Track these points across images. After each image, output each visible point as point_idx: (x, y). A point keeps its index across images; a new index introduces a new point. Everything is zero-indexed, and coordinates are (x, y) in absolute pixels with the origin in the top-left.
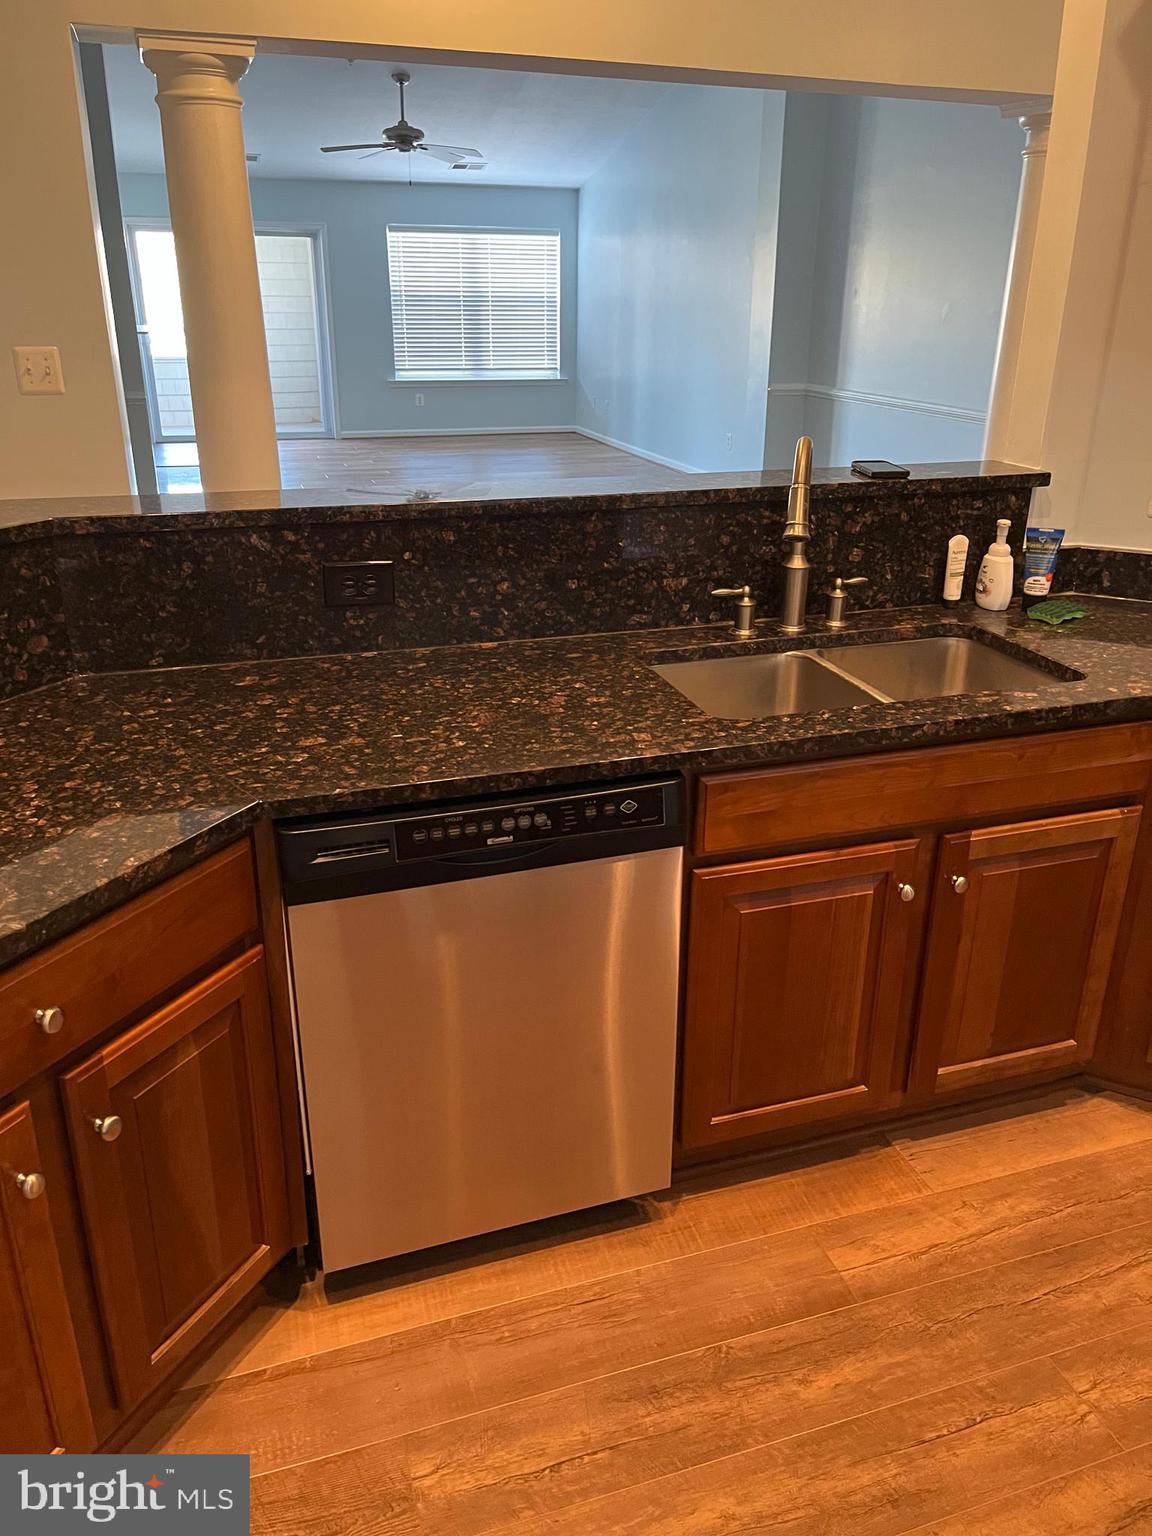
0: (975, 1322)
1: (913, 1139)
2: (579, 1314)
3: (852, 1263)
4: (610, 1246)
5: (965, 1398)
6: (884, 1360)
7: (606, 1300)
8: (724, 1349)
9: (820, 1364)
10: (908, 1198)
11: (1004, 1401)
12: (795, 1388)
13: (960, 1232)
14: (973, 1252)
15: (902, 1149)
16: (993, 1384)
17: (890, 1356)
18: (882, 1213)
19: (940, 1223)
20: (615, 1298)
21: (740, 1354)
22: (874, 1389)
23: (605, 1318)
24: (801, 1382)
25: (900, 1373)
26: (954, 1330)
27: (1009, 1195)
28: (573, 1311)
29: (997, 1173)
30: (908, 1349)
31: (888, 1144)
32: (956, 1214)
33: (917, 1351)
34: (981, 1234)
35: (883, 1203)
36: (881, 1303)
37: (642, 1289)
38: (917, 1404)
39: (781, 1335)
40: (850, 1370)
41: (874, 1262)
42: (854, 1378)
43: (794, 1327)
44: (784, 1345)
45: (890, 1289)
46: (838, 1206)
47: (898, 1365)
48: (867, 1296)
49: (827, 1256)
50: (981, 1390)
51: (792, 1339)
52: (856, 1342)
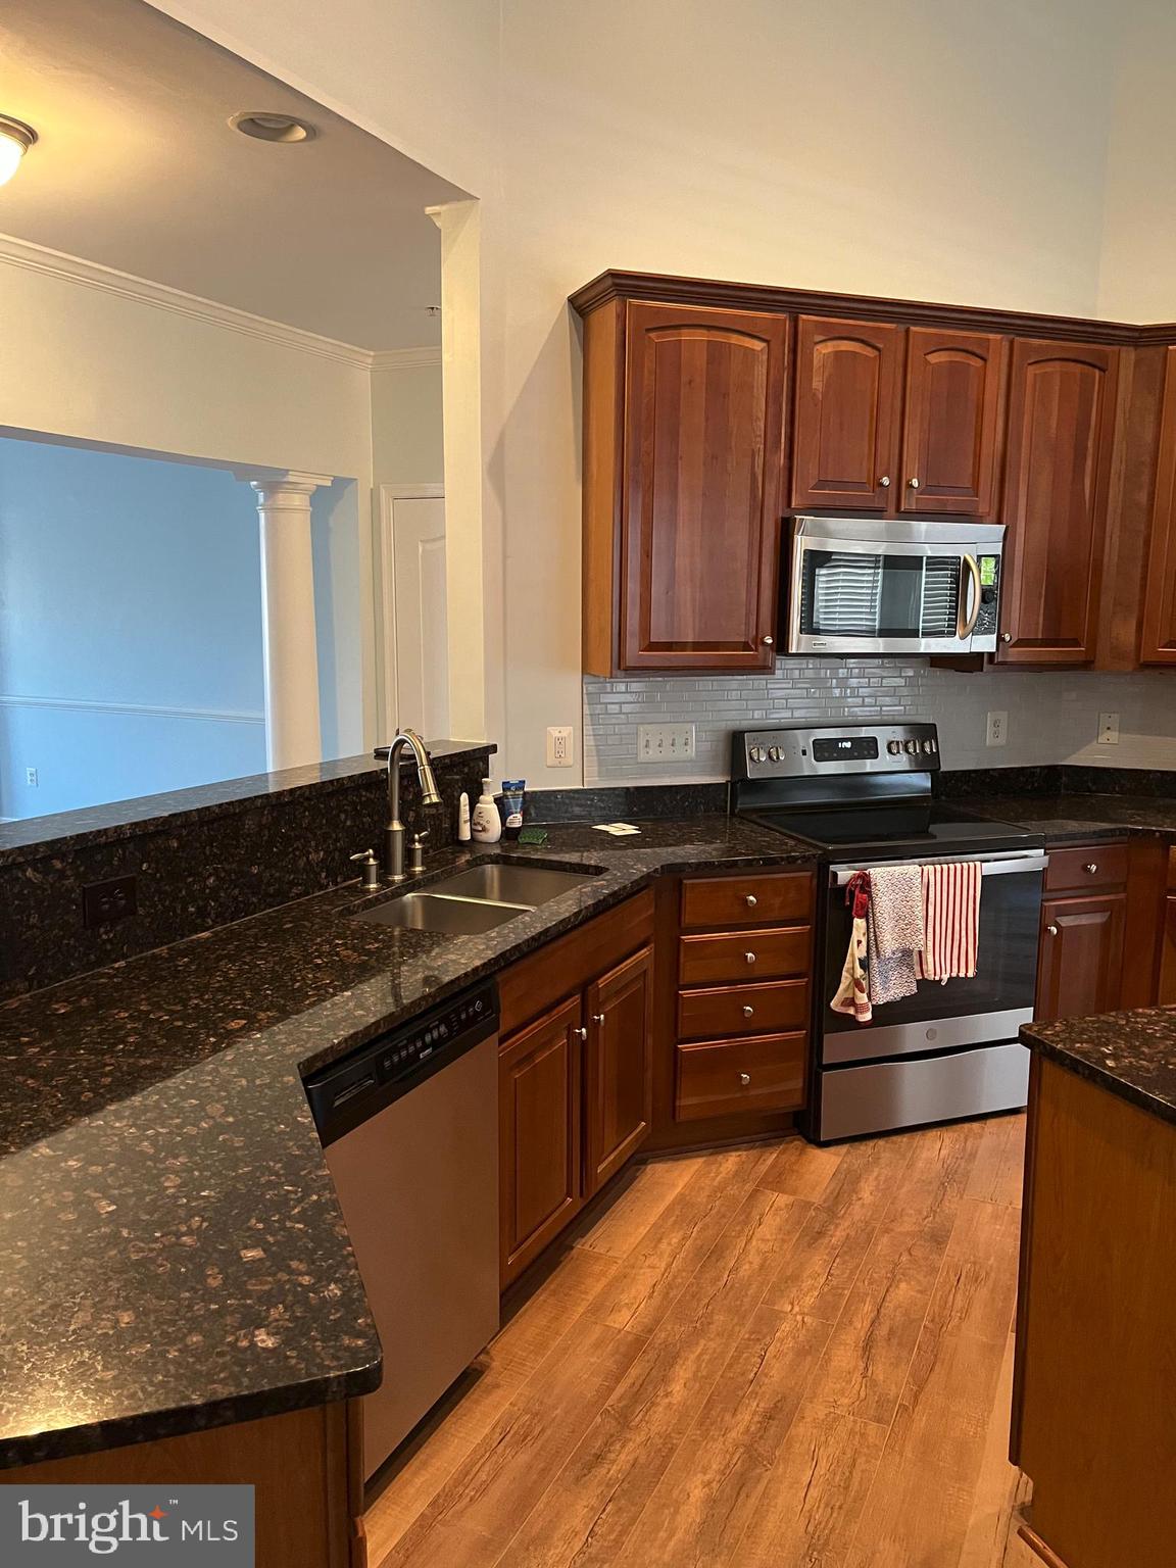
0: (713, 1309)
1: (583, 1237)
2: (505, 1450)
3: (623, 1320)
4: (477, 1402)
5: (748, 1348)
6: (693, 1357)
7: (512, 1432)
8: (609, 1408)
9: (665, 1380)
10: (613, 1270)
11: (764, 1337)
12: (667, 1401)
13: (659, 1272)
14: (675, 1277)
15: (582, 1246)
16: (751, 1333)
17: (693, 1353)
18: (610, 1285)
19: (644, 1273)
20: (515, 1427)
21: (620, 1405)
22: (704, 1373)
23: (523, 1441)
24: (666, 1396)
25: (707, 1357)
26: (709, 1320)
27: (661, 1239)
28: (499, 1452)
29: (643, 1230)
30: (697, 1344)
31: (572, 1248)
32: (647, 1264)
33: (702, 1342)
34: (669, 1265)
35: (604, 1281)
36: (661, 1331)
37: (526, 1411)
38: (730, 1366)
39: (630, 1381)
40: (682, 1373)
41: (634, 1313)
42: (689, 1375)
43: (634, 1372)
44: (637, 1385)
45: (657, 1321)
46: (583, 1296)
47: (701, 1354)
48: (650, 1331)
49: (607, 1326)
50: (749, 1339)
51: (637, 1378)
52: (669, 1358)
